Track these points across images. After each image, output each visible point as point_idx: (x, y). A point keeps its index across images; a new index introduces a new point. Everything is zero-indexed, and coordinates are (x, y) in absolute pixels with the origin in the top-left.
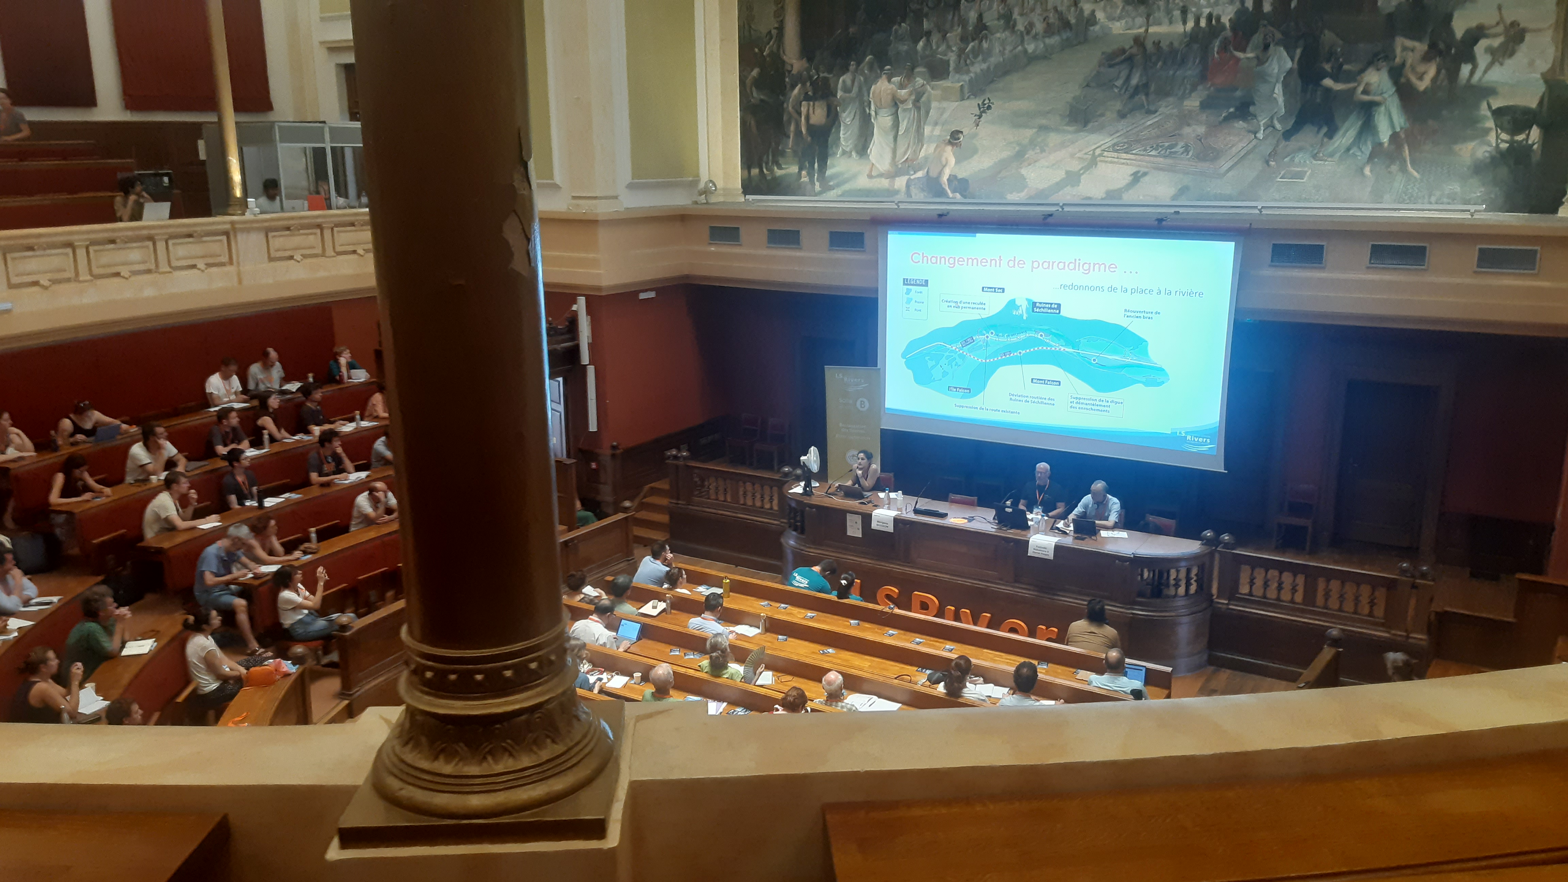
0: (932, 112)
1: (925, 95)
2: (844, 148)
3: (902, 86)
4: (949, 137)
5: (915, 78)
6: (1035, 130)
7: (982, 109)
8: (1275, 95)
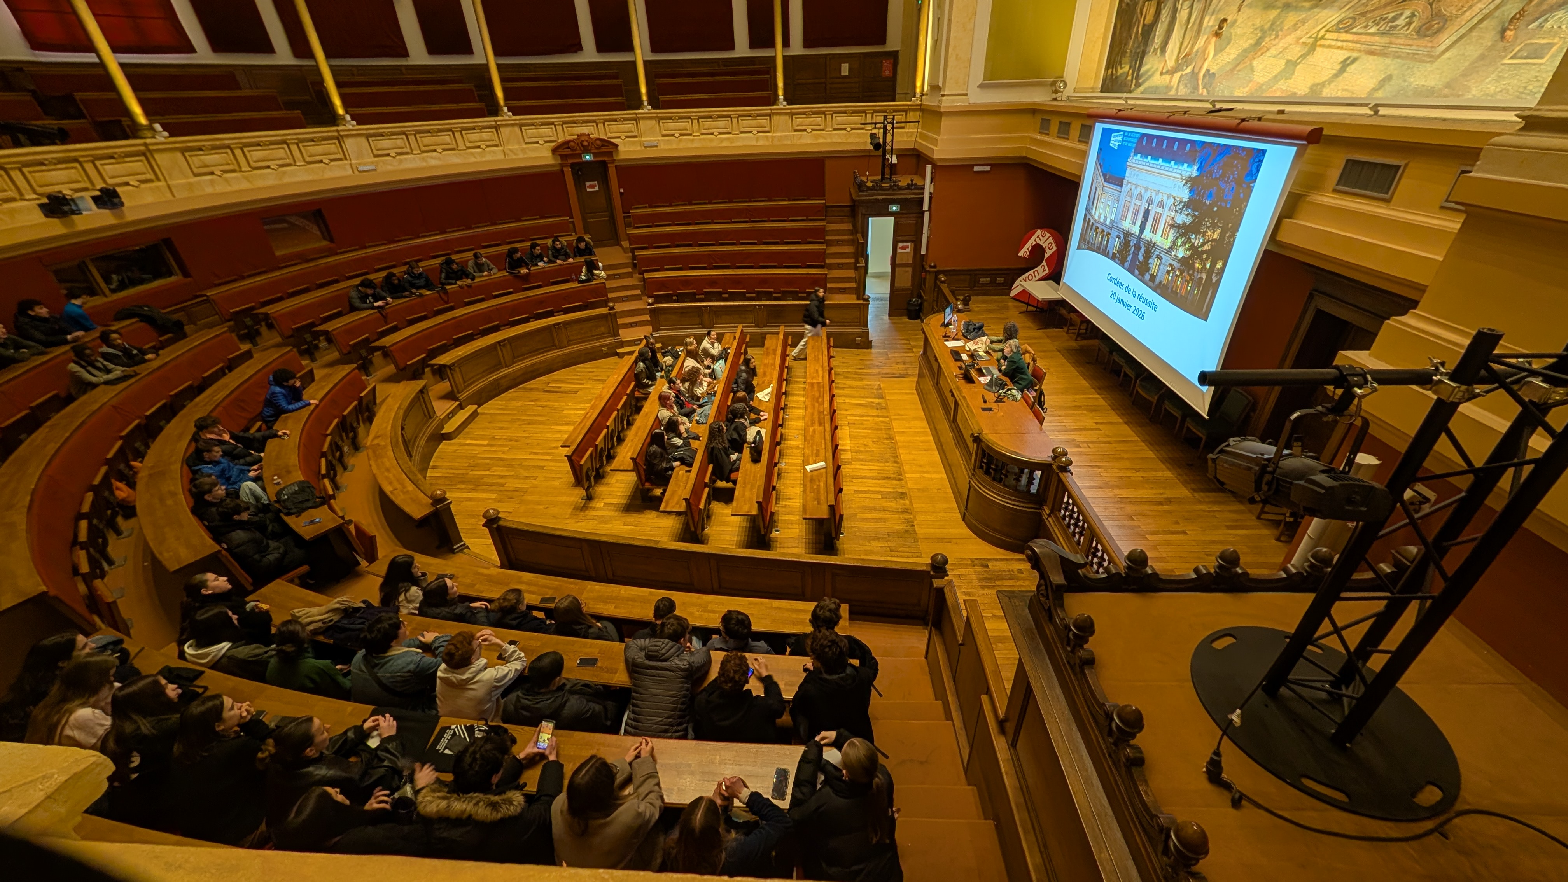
4: (1217, 27)
6: (1279, 11)
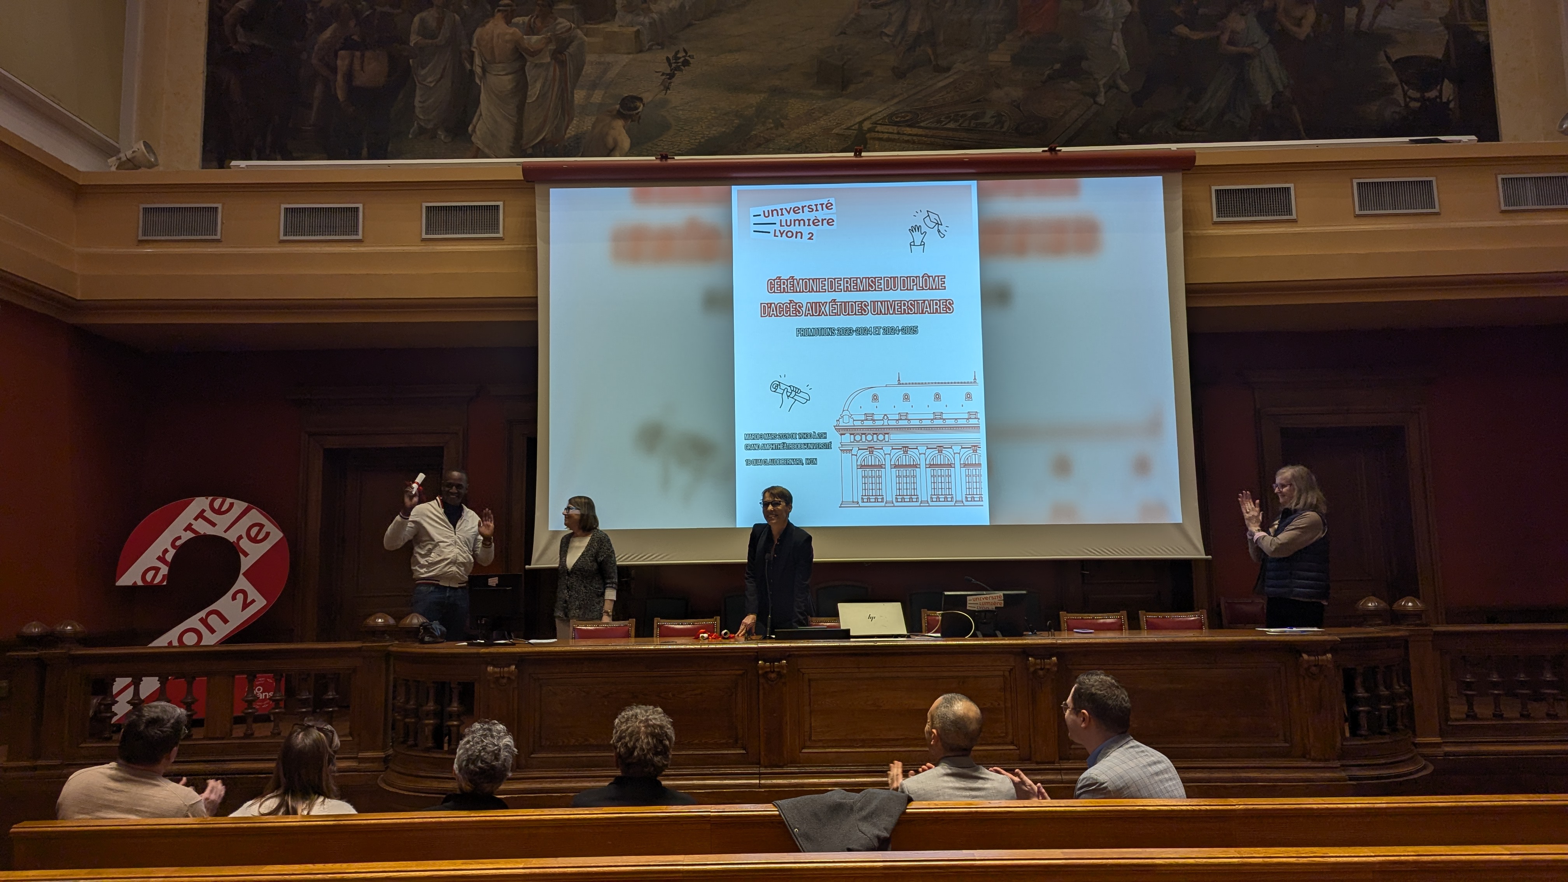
0: (587, 69)
1: (575, 43)
2: (422, 124)
3: (531, 30)
4: (618, 106)
5: (556, 19)
7: (674, 65)
8: (1113, 47)
